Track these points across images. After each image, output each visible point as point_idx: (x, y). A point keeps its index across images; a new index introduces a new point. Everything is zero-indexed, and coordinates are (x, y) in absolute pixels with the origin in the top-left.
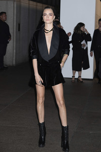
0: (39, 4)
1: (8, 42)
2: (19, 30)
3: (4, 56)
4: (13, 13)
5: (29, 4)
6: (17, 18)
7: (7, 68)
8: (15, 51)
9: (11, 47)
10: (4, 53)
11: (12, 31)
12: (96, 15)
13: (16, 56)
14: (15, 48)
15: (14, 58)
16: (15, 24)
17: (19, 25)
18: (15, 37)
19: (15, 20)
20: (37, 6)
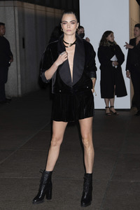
0: (49, 9)
1: (10, 65)
2: (24, 47)
3: (6, 84)
4: (13, 24)
5: (35, 10)
6: (19, 30)
7: (10, 100)
8: (19, 76)
9: (14, 70)
10: (5, 80)
11: (14, 48)
12: (131, 19)
13: (21, 83)
14: (19, 72)
15: (20, 86)
16: (18, 39)
17: (23, 39)
18: (18, 57)
19: (17, 32)
20: (46, 11)
